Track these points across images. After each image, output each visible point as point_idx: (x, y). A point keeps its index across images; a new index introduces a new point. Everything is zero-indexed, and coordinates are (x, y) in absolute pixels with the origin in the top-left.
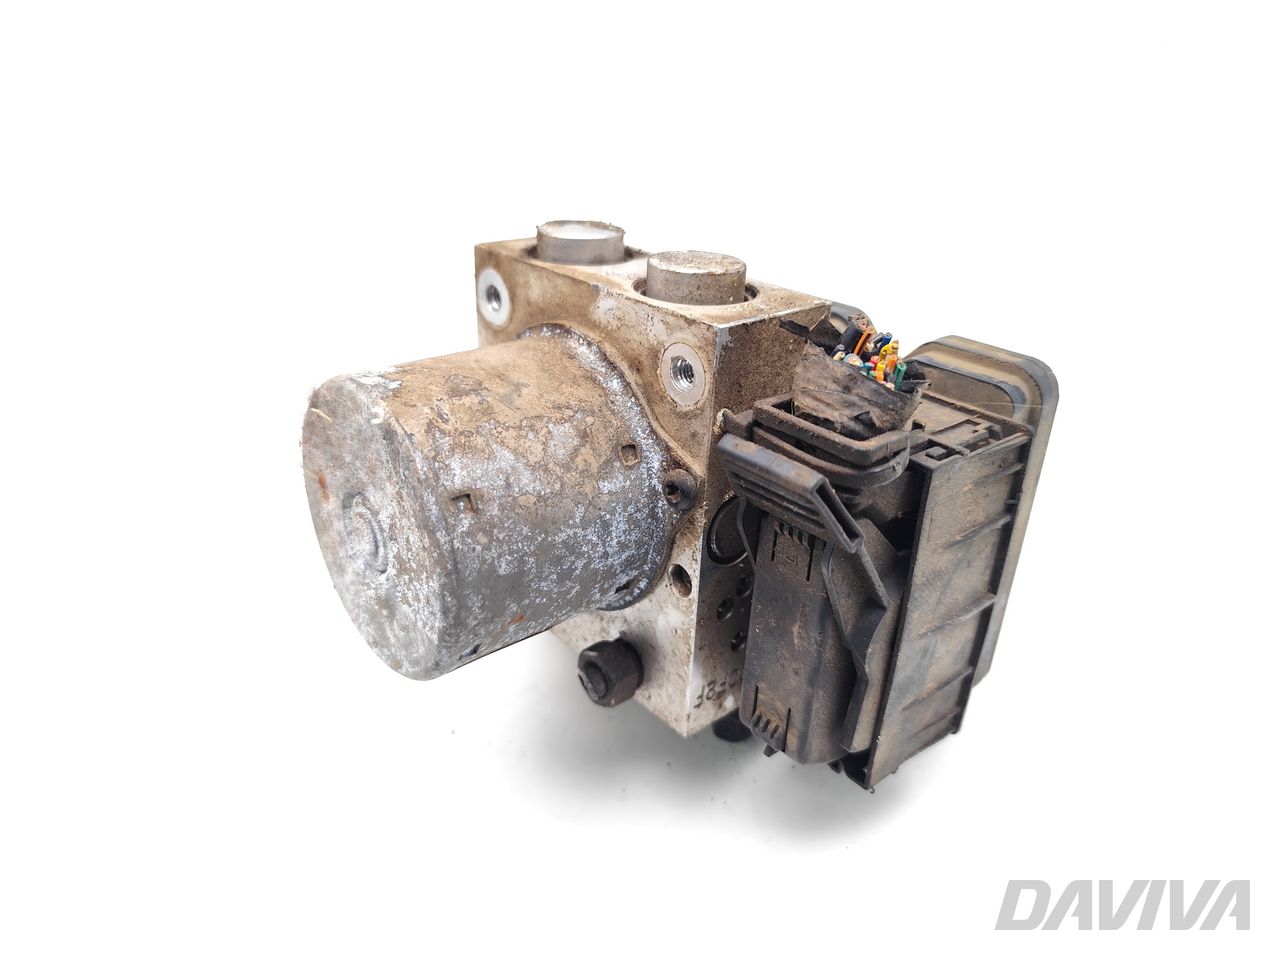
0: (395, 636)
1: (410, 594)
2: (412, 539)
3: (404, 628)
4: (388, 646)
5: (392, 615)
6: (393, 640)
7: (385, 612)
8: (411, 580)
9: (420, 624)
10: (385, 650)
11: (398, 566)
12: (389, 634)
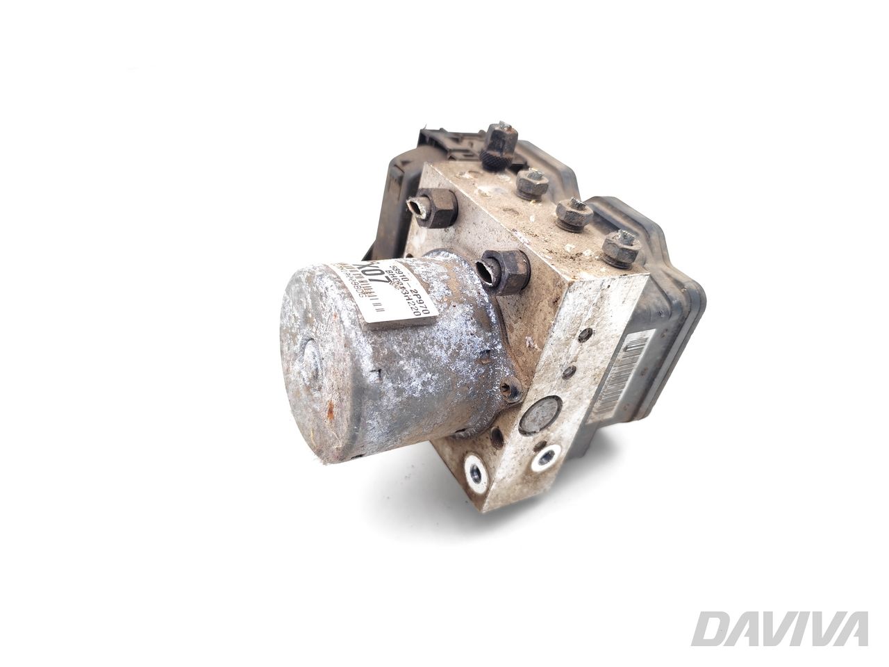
0: (306, 299)
1: (293, 321)
2: (287, 348)
3: (301, 303)
4: (312, 293)
5: (306, 312)
6: (308, 296)
7: (310, 315)
8: (291, 328)
9: (291, 304)
10: (315, 289)
11: (296, 339)
12: (310, 301)
